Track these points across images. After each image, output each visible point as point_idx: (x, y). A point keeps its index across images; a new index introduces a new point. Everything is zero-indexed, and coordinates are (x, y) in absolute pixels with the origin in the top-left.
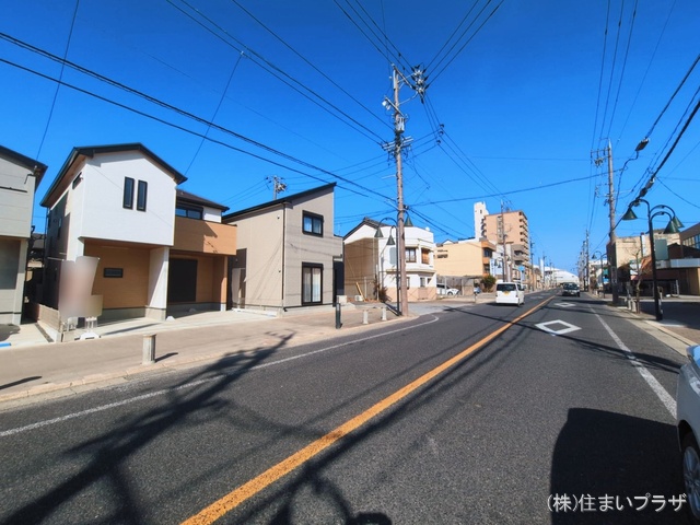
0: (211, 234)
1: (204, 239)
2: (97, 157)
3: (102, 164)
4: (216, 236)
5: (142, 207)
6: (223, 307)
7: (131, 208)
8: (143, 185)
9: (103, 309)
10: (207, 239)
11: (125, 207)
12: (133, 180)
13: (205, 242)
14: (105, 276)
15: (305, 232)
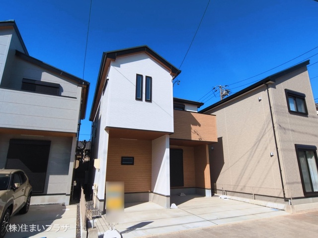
0: (196, 123)
1: (191, 128)
2: (118, 60)
3: (121, 65)
4: (200, 125)
5: (149, 99)
6: (208, 193)
7: (141, 100)
8: (149, 79)
9: (125, 193)
10: (194, 128)
11: (137, 99)
12: (142, 76)
13: (192, 131)
14: (122, 164)
15: (291, 112)
